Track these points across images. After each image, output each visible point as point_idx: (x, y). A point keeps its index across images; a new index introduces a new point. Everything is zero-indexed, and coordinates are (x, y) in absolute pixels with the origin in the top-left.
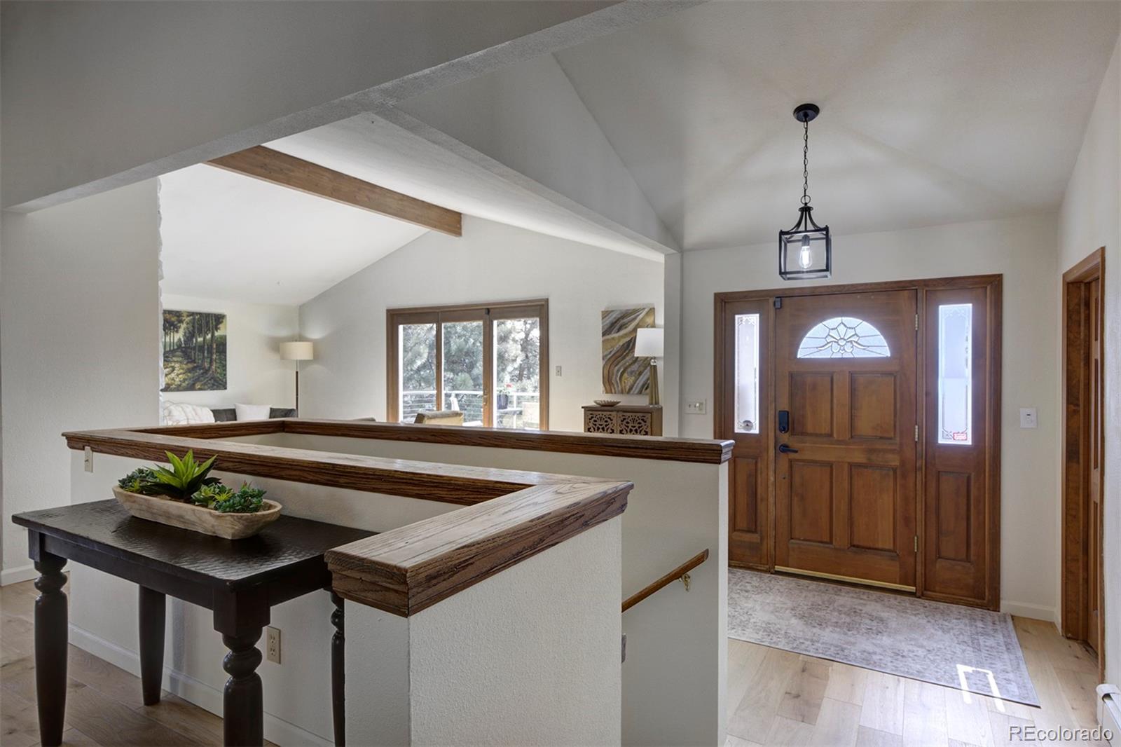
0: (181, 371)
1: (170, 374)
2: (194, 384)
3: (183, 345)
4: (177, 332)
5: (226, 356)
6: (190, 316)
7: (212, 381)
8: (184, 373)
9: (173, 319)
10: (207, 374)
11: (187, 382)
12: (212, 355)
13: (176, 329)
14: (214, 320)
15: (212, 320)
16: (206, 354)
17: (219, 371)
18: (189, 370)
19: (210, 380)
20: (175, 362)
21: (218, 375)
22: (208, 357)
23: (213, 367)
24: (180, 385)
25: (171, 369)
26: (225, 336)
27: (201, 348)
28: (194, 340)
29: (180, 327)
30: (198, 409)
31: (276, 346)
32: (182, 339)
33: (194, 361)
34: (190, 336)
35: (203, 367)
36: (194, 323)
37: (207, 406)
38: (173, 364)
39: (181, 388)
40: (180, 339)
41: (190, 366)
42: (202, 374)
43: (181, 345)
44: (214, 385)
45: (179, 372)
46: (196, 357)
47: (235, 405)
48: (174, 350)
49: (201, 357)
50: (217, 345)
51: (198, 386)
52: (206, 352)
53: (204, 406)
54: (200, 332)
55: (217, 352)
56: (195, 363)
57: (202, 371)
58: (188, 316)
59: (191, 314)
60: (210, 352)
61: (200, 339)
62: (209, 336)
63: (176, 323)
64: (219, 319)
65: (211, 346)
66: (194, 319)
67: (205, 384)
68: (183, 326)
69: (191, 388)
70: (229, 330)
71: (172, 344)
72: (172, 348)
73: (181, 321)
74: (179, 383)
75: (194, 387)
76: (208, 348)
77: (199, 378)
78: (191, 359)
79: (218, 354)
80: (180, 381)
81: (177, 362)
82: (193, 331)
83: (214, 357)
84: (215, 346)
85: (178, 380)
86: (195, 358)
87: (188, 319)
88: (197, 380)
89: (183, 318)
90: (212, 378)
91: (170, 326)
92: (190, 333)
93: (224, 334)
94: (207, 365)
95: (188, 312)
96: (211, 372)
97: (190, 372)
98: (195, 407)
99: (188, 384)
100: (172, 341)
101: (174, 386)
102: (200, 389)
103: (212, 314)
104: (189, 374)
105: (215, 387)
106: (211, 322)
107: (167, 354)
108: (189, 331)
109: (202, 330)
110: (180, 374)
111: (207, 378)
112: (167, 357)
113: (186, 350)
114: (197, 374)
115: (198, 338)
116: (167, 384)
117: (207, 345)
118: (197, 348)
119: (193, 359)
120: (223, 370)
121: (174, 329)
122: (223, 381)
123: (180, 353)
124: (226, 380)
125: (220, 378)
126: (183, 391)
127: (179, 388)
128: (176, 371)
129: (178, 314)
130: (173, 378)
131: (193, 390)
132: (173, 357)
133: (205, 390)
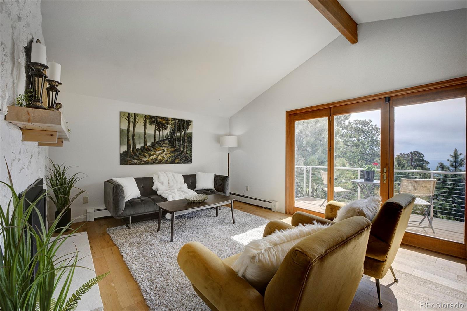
0: (168, 152)
1: (161, 154)
2: (175, 160)
3: (169, 137)
4: (166, 129)
5: (192, 144)
6: (173, 120)
7: (184, 158)
8: (169, 154)
9: (164, 122)
10: (182, 154)
11: (171, 159)
12: (184, 144)
13: (165, 128)
14: (186, 124)
15: (185, 123)
16: (181, 143)
17: (188, 152)
19: (183, 158)
20: (164, 147)
21: (188, 155)
22: (182, 145)
23: (185, 150)
24: (167, 161)
25: (162, 151)
26: (192, 133)
27: (179, 139)
28: (175, 134)
29: (167, 127)
30: (176, 175)
31: (218, 139)
32: (169, 134)
33: (175, 147)
34: (173, 132)
35: (180, 150)
36: (175, 125)
37: (181, 173)
38: (163, 148)
39: (167, 162)
40: (167, 134)
41: (173, 149)
42: (179, 154)
43: (168, 137)
44: (185, 160)
45: (167, 153)
46: (176, 144)
47: (196, 173)
49: (179, 144)
50: (187, 138)
51: (177, 161)
52: (181, 141)
53: (179, 173)
54: (178, 130)
55: (187, 142)
56: (175, 148)
57: (179, 152)
58: (172, 121)
59: (174, 120)
60: (184, 142)
61: (178, 134)
62: (183, 133)
63: (165, 124)
64: (189, 123)
65: (184, 138)
66: (175, 122)
67: (181, 160)
68: (169, 126)
69: (173, 162)
70: (193, 129)
71: (163, 136)
72: (163, 139)
73: (168, 124)
74: (167, 159)
75: (175, 162)
76: (182, 139)
77: (177, 156)
78: (173, 145)
79: (188, 143)
80: (167, 158)
81: (166, 147)
82: (175, 129)
83: (186, 145)
84: (186, 139)
85: (166, 157)
87: (172, 122)
88: (176, 158)
89: (170, 122)
90: (184, 157)
91: (162, 126)
92: (173, 130)
93: (192, 132)
94: (182, 149)
95: (172, 119)
96: (184, 153)
97: (173, 153)
98: (174, 173)
99: (171, 160)
100: (163, 134)
101: (164, 161)
102: (178, 163)
103: (185, 120)
104: (172, 154)
105: (186, 162)
106: (184, 124)
107: (160, 142)
108: (173, 129)
109: (179, 129)
110: (167, 154)
111: (182, 156)
112: (160, 144)
113: (171, 140)
114: (177, 154)
115: (177, 134)
116: (160, 160)
117: (182, 138)
118: (177, 139)
119: (174, 145)
120: (190, 152)
121: (164, 128)
122: (190, 159)
123: (168, 142)
124: (192, 158)
125: (189, 157)
126: (169, 163)
127: (166, 162)
128: (165, 152)
129: (167, 119)
130: (164, 156)
131: (174, 163)
132: (164, 144)
133: (180, 163)
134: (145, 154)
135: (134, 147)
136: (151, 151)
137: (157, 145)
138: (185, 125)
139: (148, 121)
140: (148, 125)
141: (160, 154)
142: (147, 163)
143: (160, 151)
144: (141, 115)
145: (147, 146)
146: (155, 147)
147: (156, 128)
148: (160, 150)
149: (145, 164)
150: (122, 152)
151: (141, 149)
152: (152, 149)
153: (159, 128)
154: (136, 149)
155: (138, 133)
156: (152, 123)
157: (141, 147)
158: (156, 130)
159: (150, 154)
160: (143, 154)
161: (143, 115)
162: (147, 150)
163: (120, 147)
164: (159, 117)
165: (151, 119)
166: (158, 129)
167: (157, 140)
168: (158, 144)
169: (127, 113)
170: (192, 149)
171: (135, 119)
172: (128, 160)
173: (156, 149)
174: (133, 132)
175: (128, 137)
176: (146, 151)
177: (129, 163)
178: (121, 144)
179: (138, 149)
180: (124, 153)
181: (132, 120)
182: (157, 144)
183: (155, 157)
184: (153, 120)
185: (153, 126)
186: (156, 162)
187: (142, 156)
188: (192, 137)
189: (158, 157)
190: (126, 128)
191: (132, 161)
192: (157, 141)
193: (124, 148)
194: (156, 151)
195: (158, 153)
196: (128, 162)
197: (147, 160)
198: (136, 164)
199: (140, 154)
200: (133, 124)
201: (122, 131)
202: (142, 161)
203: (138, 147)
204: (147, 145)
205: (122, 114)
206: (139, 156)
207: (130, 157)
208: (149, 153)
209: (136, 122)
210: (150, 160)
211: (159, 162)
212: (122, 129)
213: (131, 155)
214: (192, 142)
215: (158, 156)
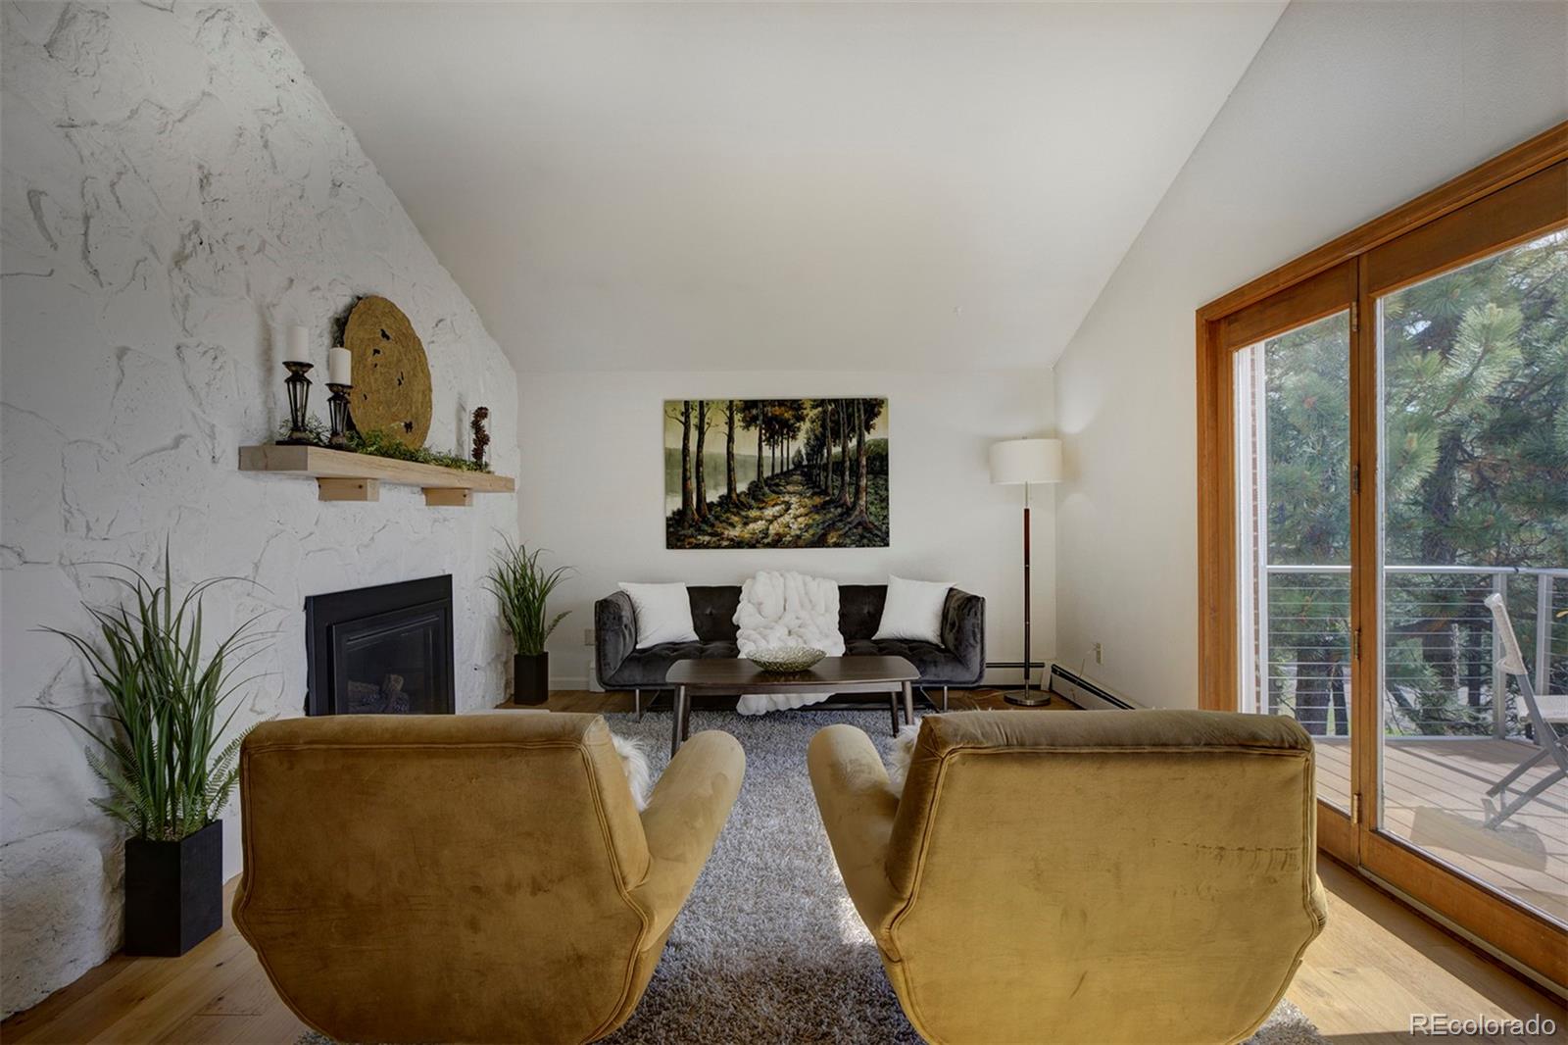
0: (802, 510)
1: (781, 516)
2: (824, 535)
3: (805, 463)
4: (794, 437)
5: (887, 480)
6: (818, 406)
7: (860, 530)
8: (806, 515)
9: (787, 415)
10: (849, 515)
11: (811, 532)
12: (858, 480)
13: (792, 431)
14: (862, 412)
15: (859, 410)
16: (847, 478)
17: (872, 509)
18: (816, 509)
19: (856, 527)
20: (789, 493)
21: (872, 518)
22: (850, 484)
23: (862, 502)
24: (799, 537)
25: (783, 506)
26: (887, 441)
27: (838, 467)
28: (825, 451)
29: (799, 428)
30: (813, 585)
31: (985, 453)
32: (803, 452)
33: (825, 492)
34: (817, 445)
35: (842, 502)
37: (837, 581)
38: (787, 498)
39: (801, 542)
40: (799, 452)
41: (818, 500)
42: (841, 515)
43: (800, 462)
44: (862, 537)
45: (798, 513)
46: (829, 483)
47: (890, 579)
48: (788, 470)
49: (838, 483)
50: (867, 459)
51: (832, 538)
52: (847, 473)
53: (825, 577)
54: (836, 435)
55: (868, 473)
56: (827, 494)
57: (839, 510)
58: (814, 407)
59: (820, 403)
60: (855, 473)
61: (836, 450)
62: (853, 444)
63: (792, 422)
64: (872, 408)
65: (858, 461)
66: (825, 412)
67: (845, 535)
68: (805, 426)
69: (819, 542)
70: (890, 429)
71: (785, 461)
72: (785, 469)
73: (801, 418)
74: (798, 532)
75: (825, 541)
76: (851, 465)
77: (834, 523)
78: (819, 487)
79: (871, 476)
80: (800, 529)
81: (794, 493)
82: (824, 435)
83: (863, 482)
84: (864, 462)
85: (795, 526)
86: (827, 487)
87: (813, 413)
88: (831, 527)
89: (805, 412)
90: (859, 524)
91: (781, 428)
92: (817, 438)
93: (886, 437)
94: (849, 499)
95: (815, 401)
96: (857, 513)
97: (818, 513)
98: (808, 579)
99: (813, 535)
100: (785, 455)
101: (788, 538)
102: (836, 545)
103: (858, 400)
104: (816, 517)
105: (865, 541)
106: (856, 415)
107: (777, 481)
108: (816, 436)
109: (839, 432)
110: (799, 517)
111: (850, 523)
112: (777, 485)
113: (809, 472)
114: (831, 515)
115: (833, 448)
116: (777, 534)
117: (850, 460)
118: (830, 466)
119: (823, 487)
120: (882, 508)
121: (788, 434)
122: (880, 530)
123: (800, 478)
124: (888, 528)
125: (876, 524)
126: (806, 547)
127: (796, 543)
128: (793, 511)
129: (795, 405)
130: (788, 523)
131: (823, 546)
132: (788, 484)
133: (845, 546)
134: (733, 517)
135: (701, 498)
136: (750, 508)
137: (766, 489)
138: (859, 416)
139: (738, 417)
140: (738, 432)
141: (775, 518)
142: (737, 544)
143: (777, 508)
144: (718, 402)
145: (738, 496)
146: (761, 497)
147: (764, 438)
148: (776, 504)
149: (733, 547)
150: (669, 514)
151: (720, 504)
152: (753, 503)
153: (772, 436)
154: (708, 504)
155: (711, 456)
156: (749, 423)
157: (720, 497)
158: (763, 444)
159: (747, 517)
160: (725, 516)
161: (723, 402)
162: (736, 506)
163: (666, 498)
164: (772, 403)
165: (747, 412)
166: (768, 440)
167: (767, 473)
168: (769, 486)
169: (680, 402)
170: (887, 497)
171: (702, 416)
172: (685, 536)
173: (764, 502)
174: (698, 456)
175: (685, 471)
176: (735, 510)
177: (689, 544)
178: (669, 490)
179: (712, 503)
180: (676, 517)
181: (694, 421)
182: (766, 485)
183: (760, 525)
184: (754, 412)
185: (754, 432)
186: (766, 541)
187: (724, 524)
188: (887, 455)
189: (771, 527)
190: (680, 446)
191: (696, 538)
192: (768, 478)
193: (677, 503)
194: (763, 508)
195: (769, 512)
196: (687, 541)
197: (737, 534)
198: (706, 546)
199: (717, 518)
200: (697, 432)
201: (669, 455)
202: (723, 539)
203: (712, 496)
204: (738, 491)
205: (669, 405)
206: (717, 523)
207: (691, 526)
208: (744, 513)
209: (706, 426)
210: (746, 536)
211: (773, 540)
212: (670, 450)
213: (693, 520)
214: (887, 474)
215: (771, 522)
